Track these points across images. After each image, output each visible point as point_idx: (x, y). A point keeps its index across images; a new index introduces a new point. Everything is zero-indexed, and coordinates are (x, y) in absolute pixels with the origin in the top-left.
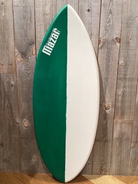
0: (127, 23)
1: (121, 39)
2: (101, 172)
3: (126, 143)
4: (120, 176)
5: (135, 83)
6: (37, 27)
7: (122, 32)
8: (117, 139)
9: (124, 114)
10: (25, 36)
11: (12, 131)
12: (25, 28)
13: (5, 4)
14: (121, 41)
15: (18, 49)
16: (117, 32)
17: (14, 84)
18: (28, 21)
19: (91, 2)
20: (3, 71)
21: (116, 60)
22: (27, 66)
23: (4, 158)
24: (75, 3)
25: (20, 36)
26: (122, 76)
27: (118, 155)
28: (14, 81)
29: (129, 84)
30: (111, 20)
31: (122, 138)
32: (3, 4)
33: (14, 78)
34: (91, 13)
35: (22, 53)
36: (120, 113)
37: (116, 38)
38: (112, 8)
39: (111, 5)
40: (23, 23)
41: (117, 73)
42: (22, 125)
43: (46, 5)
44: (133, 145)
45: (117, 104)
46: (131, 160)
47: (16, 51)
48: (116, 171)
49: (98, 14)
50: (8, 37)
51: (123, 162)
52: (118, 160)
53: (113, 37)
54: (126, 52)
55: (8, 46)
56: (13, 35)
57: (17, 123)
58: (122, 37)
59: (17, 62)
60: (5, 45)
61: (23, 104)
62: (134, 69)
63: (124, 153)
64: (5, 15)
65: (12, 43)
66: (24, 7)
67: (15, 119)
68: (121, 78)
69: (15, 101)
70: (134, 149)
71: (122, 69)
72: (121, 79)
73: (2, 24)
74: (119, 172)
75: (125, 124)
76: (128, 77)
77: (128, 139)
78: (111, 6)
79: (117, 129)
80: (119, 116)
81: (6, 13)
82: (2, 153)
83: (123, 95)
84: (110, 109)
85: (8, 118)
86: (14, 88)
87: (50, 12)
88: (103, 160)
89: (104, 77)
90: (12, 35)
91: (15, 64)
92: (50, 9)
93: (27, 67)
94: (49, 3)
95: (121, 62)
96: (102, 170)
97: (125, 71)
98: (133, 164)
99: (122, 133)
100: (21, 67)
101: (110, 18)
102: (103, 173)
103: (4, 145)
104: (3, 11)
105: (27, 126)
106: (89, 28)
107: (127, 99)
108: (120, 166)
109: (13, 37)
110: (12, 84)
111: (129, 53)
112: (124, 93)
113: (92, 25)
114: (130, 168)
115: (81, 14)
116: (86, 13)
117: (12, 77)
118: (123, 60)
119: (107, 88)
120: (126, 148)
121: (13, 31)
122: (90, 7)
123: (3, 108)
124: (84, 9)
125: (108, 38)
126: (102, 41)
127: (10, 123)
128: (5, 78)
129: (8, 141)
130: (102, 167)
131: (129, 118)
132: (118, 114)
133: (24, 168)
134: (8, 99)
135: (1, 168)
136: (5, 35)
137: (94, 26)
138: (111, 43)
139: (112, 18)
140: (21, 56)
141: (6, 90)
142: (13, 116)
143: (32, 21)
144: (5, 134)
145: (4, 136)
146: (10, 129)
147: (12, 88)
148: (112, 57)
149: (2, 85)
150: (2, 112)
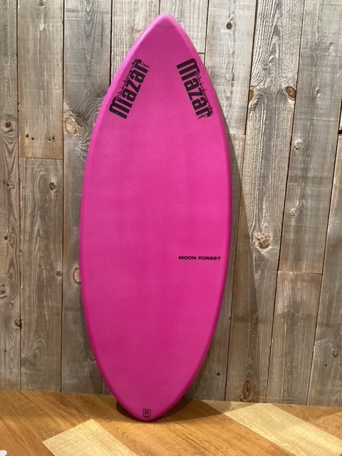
0: (312, 57)
1: (299, 91)
2: (247, 394)
3: (303, 326)
4: (290, 405)
5: (325, 189)
6: (114, 58)
7: (300, 75)
8: (283, 315)
9: (300, 259)
10: (88, 75)
11: (45, 291)
12: (89, 58)
13: (48, 6)
14: (298, 95)
15: (71, 106)
16: (290, 75)
17: (57, 183)
18: (96, 44)
19: (235, 8)
20: (32, 154)
21: (286, 136)
22: (89, 143)
23: (23, 356)
24: (201, 8)
25: (76, 75)
26: (299, 173)
27: (286, 353)
28: (56, 175)
29: (312, 191)
30: (277, 48)
31: (296, 314)
32: (42, 4)
34: (234, 31)
35: (79, 113)
36: (291, 257)
37: (287, 88)
38: (279, 24)
39: (277, 16)
40: (84, 48)
41: (287, 165)
42: (69, 277)
43: (136, 10)
44: (319, 332)
45: (286, 236)
46: (314, 368)
47: (66, 107)
48: (280, 392)
49: (248, 35)
50: (49, 76)
51: (297, 371)
52: (286, 366)
53: (281, 85)
54: (307, 119)
55: (48, 98)
56: (61, 74)
57: (58, 274)
58: (299, 87)
59: (65, 133)
60: (42, 94)
61: (74, 228)
62: (324, 157)
63: (300, 350)
64: (44, 29)
65: (57, 91)
66: (88, 13)
67: (54, 263)
68: (296, 176)
69: (57, 222)
70: (322, 341)
71: (299, 157)
72: (295, 179)
73: (38, 49)
74: (287, 395)
75: (302, 281)
76: (311, 175)
77: (308, 317)
78: (278, 18)
79: (285, 294)
80: (289, 263)
81: (49, 25)
82: (18, 344)
83: (299, 215)
84: (270, 247)
85: (38, 260)
86: (57, 192)
88: (252, 364)
89: (258, 174)
90: (58, 73)
91: (60, 138)
92: (146, 20)
93: (88, 146)
94: (144, 6)
95: (297, 141)
96: (248, 390)
97: (305, 162)
98: (319, 378)
99: (295, 302)
100: (75, 145)
101: (274, 44)
102: (250, 398)
103: (25, 324)
104: (42, 20)
106: (229, 63)
107: (308, 224)
108: (290, 380)
109: (61, 78)
110: (53, 184)
111: (315, 121)
112: (301, 210)
113: (236, 57)
114: (312, 387)
115: (212, 32)
116: (223, 31)
117: (52, 167)
118: (300, 137)
119: (265, 198)
120: (303, 339)
121: (60, 64)
122: (232, 20)
123: (27, 238)
124: (220, 21)
125: (270, 87)
126: (255, 93)
127: (42, 273)
128: (38, 168)
129: (35, 315)
130: (247, 381)
131: (312, 267)
132: (286, 259)
133: (68, 381)
134: (41, 217)
135: (15, 380)
136: (42, 73)
137: (239, 59)
138: (276, 99)
139: (279, 45)
140: (76, 121)
141: (38, 196)
142: (49, 256)
143: (103, 43)
144: (30, 297)
145: (27, 304)
146: (40, 288)
147: (53, 192)
148: (278, 129)
149: (29, 183)
150: (24, 247)
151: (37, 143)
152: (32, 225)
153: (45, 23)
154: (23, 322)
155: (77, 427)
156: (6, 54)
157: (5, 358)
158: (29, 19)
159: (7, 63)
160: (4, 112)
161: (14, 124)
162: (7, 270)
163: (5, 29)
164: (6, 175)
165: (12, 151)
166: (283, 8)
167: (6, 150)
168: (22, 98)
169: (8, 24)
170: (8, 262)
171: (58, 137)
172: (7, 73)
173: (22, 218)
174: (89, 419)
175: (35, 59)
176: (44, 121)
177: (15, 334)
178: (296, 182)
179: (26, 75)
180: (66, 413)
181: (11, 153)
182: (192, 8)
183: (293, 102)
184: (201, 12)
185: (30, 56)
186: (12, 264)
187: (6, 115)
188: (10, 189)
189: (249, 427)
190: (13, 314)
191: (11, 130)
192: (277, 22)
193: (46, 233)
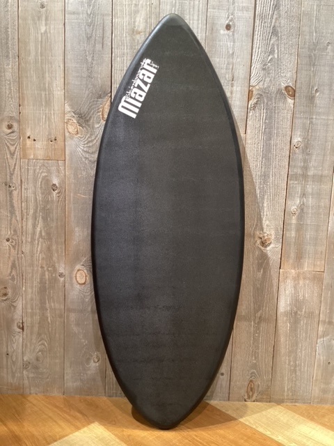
0: (310, 57)
1: (297, 91)
2: (251, 394)
3: (306, 324)
4: (294, 404)
5: (325, 187)
6: (115, 59)
7: (299, 75)
8: (286, 314)
9: (301, 257)
10: (89, 76)
11: (47, 293)
12: (90, 60)
13: (49, 8)
14: (297, 95)
15: (72, 106)
16: (289, 75)
17: (59, 184)
18: (97, 45)
19: (234, 10)
20: (34, 155)
21: (286, 135)
22: (91, 144)
23: (25, 360)
24: (200, 10)
25: (77, 77)
26: (300, 171)
27: (290, 352)
28: (58, 176)
29: (313, 189)
30: (276, 48)
31: (299, 312)
32: (43, 6)
33: (58, 171)
34: (233, 32)
35: (81, 114)
36: (292, 255)
37: (286, 88)
38: (277, 24)
39: (275, 17)
40: (85, 50)
41: (287, 163)
42: (71, 278)
43: (137, 12)
44: (322, 329)
45: (287, 234)
46: (317, 367)
47: (68, 108)
49: (247, 36)
50: (51, 78)
51: (300, 370)
52: (289, 364)
53: (280, 84)
54: (306, 118)
55: (49, 99)
56: (62, 75)
57: (61, 275)
58: (298, 86)
59: (67, 134)
60: (43, 96)
61: (77, 229)
62: (324, 155)
63: (303, 349)
64: (46, 31)
65: (58, 92)
66: (89, 15)
67: (56, 264)
68: (296, 174)
69: (59, 223)
70: (325, 339)
71: (299, 155)
72: (296, 177)
73: (39, 51)
74: (291, 394)
75: (304, 279)
76: (311, 173)
77: (310, 315)
78: (276, 18)
79: (287, 292)
80: (291, 261)
81: (50, 27)
82: (20, 348)
83: (300, 214)
84: (272, 246)
85: (40, 262)
86: (59, 193)
87: (145, 28)
88: (256, 364)
89: (259, 173)
90: (60, 74)
91: (62, 139)
92: (146, 22)
93: (89, 147)
94: (144, 8)
95: (297, 139)
96: (251, 389)
97: (305, 161)
98: (322, 376)
99: (297, 300)
100: (77, 146)
101: (273, 44)
102: (254, 398)
103: (27, 326)
104: (44, 22)
105: (83, 282)
106: (228, 64)
107: (309, 222)
108: (294, 379)
109: (62, 80)
110: (54, 185)
111: (314, 120)
112: (302, 208)
113: (235, 57)
114: (316, 385)
115: (212, 33)
116: (222, 32)
117: (54, 168)
118: (300, 135)
119: (266, 197)
120: (306, 337)
121: (62, 66)
122: (230, 21)
123: (29, 240)
124: (219, 23)
125: (269, 87)
126: (255, 92)
127: (44, 275)
128: (40, 169)
129: (37, 318)
130: (251, 381)
131: (314, 265)
132: (288, 257)
133: (70, 383)
134: (42, 218)
135: (17, 384)
136: (43, 74)
137: (238, 60)
138: (275, 99)
139: (278, 45)
140: (78, 122)
141: (40, 197)
142: (51, 257)
143: (105, 45)
144: (32, 299)
145: (29, 306)
146: (43, 290)
147: (55, 193)
148: (278, 128)
149: (31, 185)
150: (26, 248)
151: (39, 145)
152: (34, 226)
153: (46, 25)
154: (25, 325)
155: (82, 431)
156: (7, 56)
157: (7, 362)
158: (30, 22)
159: (8, 65)
160: (6, 114)
161: (15, 125)
162: (9, 272)
163: (7, 32)
164: (8, 177)
165: (14, 153)
166: (281, 8)
167: (8, 152)
168: (23, 99)
169: (10, 26)
170: (10, 264)
171: (60, 138)
172: (8, 75)
173: (25, 219)
174: (94, 422)
175: (36, 61)
176: (45, 123)
177: (17, 337)
178: (296, 180)
179: (27, 77)
180: (70, 415)
181: (12, 154)
182: (192, 10)
183: (293, 101)
184: (200, 13)
185: (31, 58)
186: (13, 266)
187: (8, 117)
188: (12, 191)
189: (254, 427)
190: (16, 317)
191: (13, 132)
192: (275, 22)
193: (48, 234)
